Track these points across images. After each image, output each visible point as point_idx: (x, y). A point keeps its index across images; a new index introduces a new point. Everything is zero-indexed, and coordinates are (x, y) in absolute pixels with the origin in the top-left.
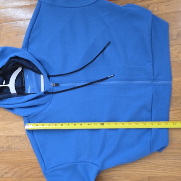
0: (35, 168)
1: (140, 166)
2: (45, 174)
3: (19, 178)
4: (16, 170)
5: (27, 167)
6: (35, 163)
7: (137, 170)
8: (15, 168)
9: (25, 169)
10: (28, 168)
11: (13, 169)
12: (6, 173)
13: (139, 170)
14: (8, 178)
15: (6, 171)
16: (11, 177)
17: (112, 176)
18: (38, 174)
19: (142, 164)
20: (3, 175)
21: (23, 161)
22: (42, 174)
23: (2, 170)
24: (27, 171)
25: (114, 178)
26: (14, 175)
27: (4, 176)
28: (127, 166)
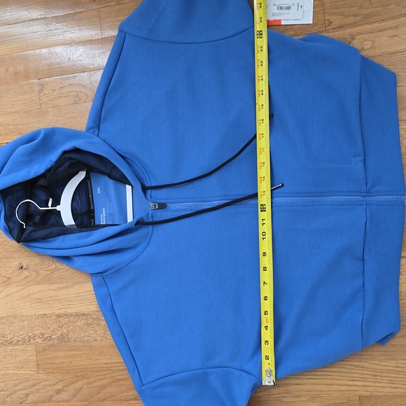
0: (118, 380)
1: (341, 374)
2: (141, 393)
3: (86, 403)
4: (78, 385)
5: (102, 379)
6: (119, 371)
7: (336, 382)
8: (78, 381)
9: (99, 383)
10: (105, 381)
11: (74, 383)
12: (59, 392)
13: (340, 382)
14: (63, 401)
15: (59, 387)
16: (69, 401)
17: (282, 395)
18: (125, 394)
19: (345, 370)
20: (52, 396)
21: (93, 366)
22: (134, 393)
23: (50, 386)
24: (103, 387)
25: (287, 400)
26: (75, 396)
27: (54, 399)
28: (313, 375)
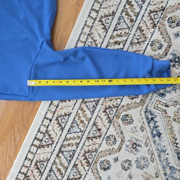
0: (23, 109)
1: (64, 6)
3: (25, 130)
4: (16, 129)
5: (19, 116)
6: (19, 106)
7: (66, 11)
8: (14, 128)
9: (20, 119)
10: (20, 116)
11: (14, 130)
12: (15, 140)
13: (67, 9)
14: (20, 140)
15: (13, 138)
16: (21, 137)
17: (61, 38)
18: (30, 109)
19: (63, 4)
20: (15, 145)
21: (12, 117)
23: (10, 143)
24: (22, 117)
25: (64, 36)
26: (20, 133)
27: (17, 144)
28: (59, 19)
